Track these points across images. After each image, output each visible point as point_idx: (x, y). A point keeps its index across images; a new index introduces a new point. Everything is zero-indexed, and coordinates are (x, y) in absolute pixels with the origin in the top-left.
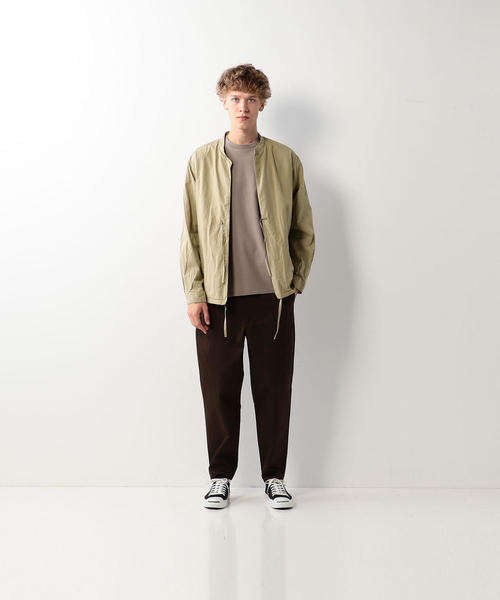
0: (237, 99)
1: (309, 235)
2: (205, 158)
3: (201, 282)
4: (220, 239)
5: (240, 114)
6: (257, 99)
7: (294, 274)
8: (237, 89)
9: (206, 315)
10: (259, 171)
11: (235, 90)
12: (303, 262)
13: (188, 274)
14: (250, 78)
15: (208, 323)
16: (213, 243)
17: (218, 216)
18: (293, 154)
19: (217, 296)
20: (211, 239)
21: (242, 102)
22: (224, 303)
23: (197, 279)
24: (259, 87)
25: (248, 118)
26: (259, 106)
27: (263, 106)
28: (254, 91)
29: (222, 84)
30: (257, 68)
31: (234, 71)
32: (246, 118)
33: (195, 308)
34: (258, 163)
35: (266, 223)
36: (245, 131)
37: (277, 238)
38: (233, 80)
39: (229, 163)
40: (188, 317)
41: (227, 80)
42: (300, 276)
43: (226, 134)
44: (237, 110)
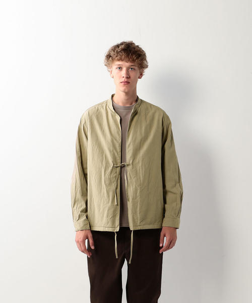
0: (120, 68)
2: (95, 115)
5: (123, 80)
6: (136, 68)
8: (121, 59)
9: (91, 241)
11: (119, 60)
14: (130, 51)
15: (93, 248)
18: (164, 113)
21: (124, 70)
23: (82, 211)
24: (137, 58)
25: (129, 83)
26: (138, 75)
27: (141, 75)
28: (133, 61)
29: (109, 56)
30: (136, 44)
31: (118, 46)
32: (128, 83)
33: (82, 235)
36: (127, 93)
38: (118, 53)
39: (118, 118)
40: (75, 243)
41: (112, 53)
43: (113, 96)
44: (120, 77)
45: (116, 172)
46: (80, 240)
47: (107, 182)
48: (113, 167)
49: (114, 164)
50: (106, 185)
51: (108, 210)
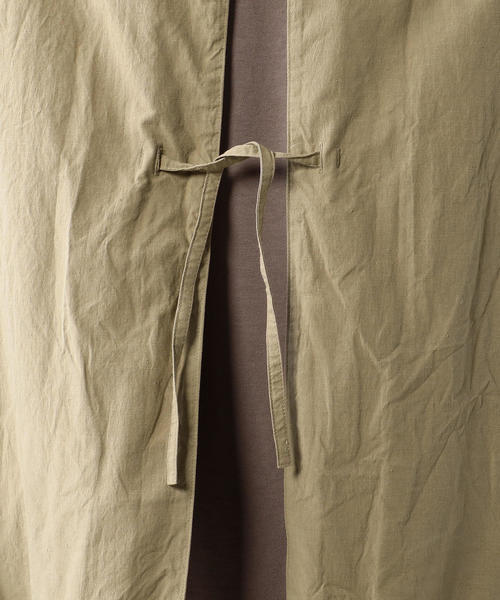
45: (178, 219)
47: (97, 300)
48: (154, 170)
49: (160, 151)
50: (82, 324)
51: (95, 540)
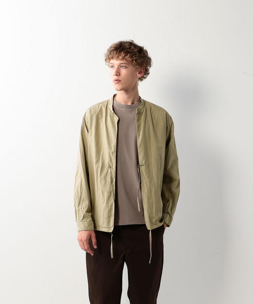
0: (113, 67)
1: (176, 180)
2: (97, 115)
3: (90, 214)
4: (109, 180)
7: (164, 211)
9: (94, 240)
10: (139, 126)
12: (171, 202)
13: (80, 207)
15: (95, 247)
16: (103, 182)
17: (107, 161)
18: (167, 114)
19: (105, 225)
20: (101, 179)
22: (111, 230)
23: (87, 211)
25: (120, 81)
32: (118, 81)
33: (84, 235)
34: (139, 120)
35: (143, 169)
37: (150, 182)
39: (116, 119)
42: (168, 213)
43: (115, 96)
46: (83, 239)
